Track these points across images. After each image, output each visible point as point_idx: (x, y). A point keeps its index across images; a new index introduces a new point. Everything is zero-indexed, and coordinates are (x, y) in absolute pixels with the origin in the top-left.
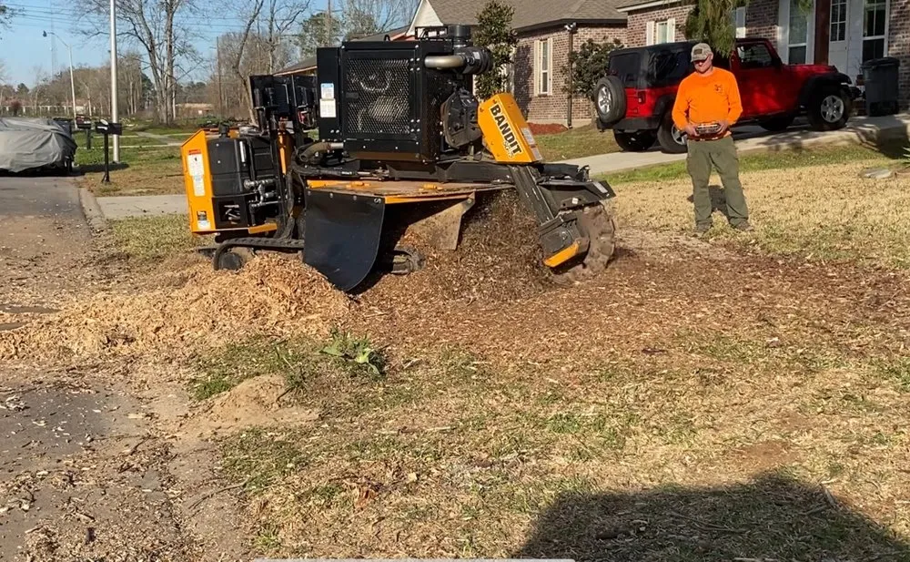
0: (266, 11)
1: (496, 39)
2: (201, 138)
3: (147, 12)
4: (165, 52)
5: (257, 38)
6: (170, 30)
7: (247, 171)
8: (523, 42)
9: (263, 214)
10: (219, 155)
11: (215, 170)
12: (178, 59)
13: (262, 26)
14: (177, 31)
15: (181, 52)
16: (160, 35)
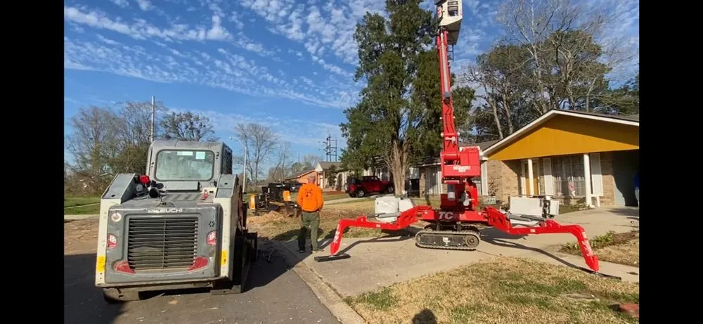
0: (282, 163)
1: (333, 173)
2: (254, 196)
3: (251, 164)
4: (255, 173)
5: (280, 169)
6: (257, 168)
7: (261, 200)
8: (340, 173)
9: (262, 207)
10: (256, 198)
11: (256, 200)
12: (258, 175)
13: (280, 166)
14: (259, 168)
15: (259, 173)
16: (254, 168)
